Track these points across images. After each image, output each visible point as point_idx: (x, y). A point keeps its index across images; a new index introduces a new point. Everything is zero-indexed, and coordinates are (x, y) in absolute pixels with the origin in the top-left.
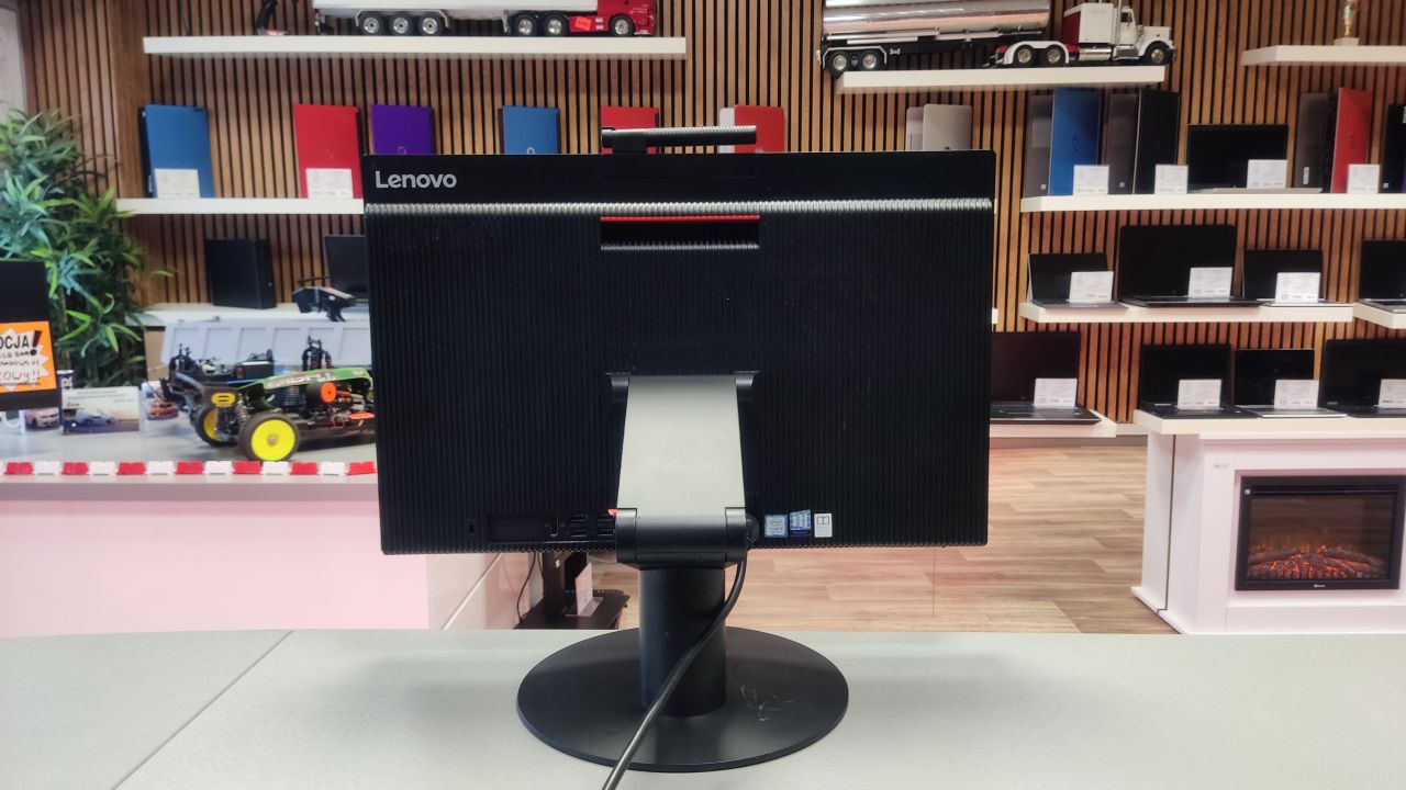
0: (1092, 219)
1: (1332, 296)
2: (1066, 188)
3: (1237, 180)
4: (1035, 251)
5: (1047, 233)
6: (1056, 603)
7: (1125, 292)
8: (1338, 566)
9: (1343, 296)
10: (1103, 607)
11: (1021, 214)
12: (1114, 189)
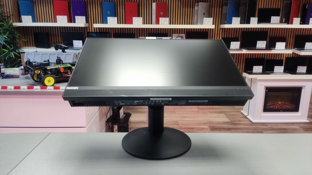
0: (236, 30)
1: (288, 48)
2: (230, 23)
3: (269, 21)
4: (223, 37)
5: (226, 33)
6: (225, 114)
7: (242, 47)
8: (286, 107)
9: (290, 48)
10: (234, 115)
11: (220, 28)
12: (241, 23)
